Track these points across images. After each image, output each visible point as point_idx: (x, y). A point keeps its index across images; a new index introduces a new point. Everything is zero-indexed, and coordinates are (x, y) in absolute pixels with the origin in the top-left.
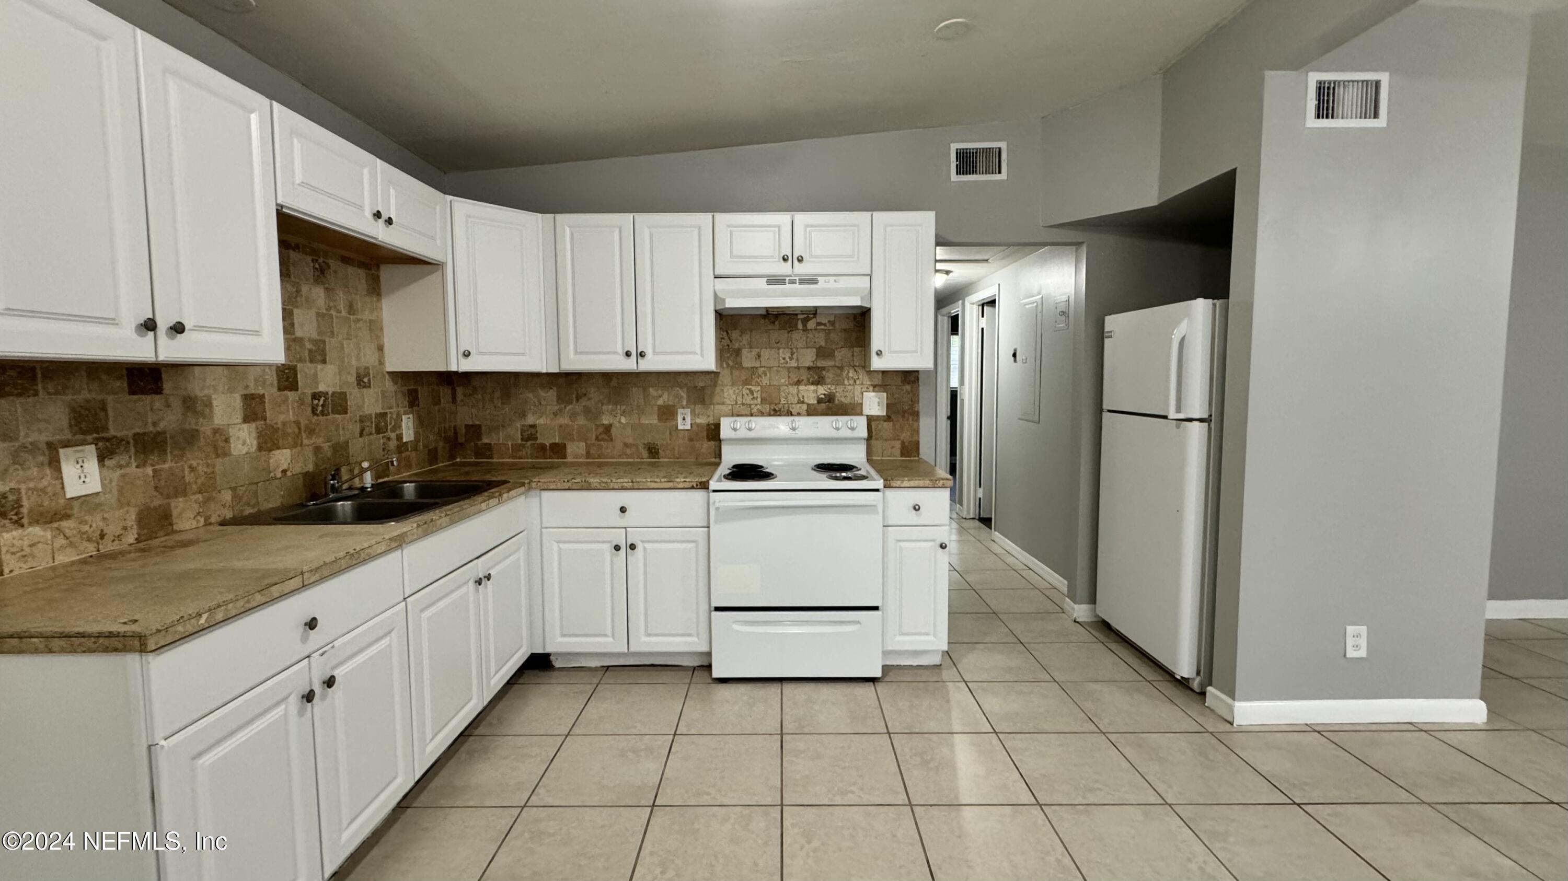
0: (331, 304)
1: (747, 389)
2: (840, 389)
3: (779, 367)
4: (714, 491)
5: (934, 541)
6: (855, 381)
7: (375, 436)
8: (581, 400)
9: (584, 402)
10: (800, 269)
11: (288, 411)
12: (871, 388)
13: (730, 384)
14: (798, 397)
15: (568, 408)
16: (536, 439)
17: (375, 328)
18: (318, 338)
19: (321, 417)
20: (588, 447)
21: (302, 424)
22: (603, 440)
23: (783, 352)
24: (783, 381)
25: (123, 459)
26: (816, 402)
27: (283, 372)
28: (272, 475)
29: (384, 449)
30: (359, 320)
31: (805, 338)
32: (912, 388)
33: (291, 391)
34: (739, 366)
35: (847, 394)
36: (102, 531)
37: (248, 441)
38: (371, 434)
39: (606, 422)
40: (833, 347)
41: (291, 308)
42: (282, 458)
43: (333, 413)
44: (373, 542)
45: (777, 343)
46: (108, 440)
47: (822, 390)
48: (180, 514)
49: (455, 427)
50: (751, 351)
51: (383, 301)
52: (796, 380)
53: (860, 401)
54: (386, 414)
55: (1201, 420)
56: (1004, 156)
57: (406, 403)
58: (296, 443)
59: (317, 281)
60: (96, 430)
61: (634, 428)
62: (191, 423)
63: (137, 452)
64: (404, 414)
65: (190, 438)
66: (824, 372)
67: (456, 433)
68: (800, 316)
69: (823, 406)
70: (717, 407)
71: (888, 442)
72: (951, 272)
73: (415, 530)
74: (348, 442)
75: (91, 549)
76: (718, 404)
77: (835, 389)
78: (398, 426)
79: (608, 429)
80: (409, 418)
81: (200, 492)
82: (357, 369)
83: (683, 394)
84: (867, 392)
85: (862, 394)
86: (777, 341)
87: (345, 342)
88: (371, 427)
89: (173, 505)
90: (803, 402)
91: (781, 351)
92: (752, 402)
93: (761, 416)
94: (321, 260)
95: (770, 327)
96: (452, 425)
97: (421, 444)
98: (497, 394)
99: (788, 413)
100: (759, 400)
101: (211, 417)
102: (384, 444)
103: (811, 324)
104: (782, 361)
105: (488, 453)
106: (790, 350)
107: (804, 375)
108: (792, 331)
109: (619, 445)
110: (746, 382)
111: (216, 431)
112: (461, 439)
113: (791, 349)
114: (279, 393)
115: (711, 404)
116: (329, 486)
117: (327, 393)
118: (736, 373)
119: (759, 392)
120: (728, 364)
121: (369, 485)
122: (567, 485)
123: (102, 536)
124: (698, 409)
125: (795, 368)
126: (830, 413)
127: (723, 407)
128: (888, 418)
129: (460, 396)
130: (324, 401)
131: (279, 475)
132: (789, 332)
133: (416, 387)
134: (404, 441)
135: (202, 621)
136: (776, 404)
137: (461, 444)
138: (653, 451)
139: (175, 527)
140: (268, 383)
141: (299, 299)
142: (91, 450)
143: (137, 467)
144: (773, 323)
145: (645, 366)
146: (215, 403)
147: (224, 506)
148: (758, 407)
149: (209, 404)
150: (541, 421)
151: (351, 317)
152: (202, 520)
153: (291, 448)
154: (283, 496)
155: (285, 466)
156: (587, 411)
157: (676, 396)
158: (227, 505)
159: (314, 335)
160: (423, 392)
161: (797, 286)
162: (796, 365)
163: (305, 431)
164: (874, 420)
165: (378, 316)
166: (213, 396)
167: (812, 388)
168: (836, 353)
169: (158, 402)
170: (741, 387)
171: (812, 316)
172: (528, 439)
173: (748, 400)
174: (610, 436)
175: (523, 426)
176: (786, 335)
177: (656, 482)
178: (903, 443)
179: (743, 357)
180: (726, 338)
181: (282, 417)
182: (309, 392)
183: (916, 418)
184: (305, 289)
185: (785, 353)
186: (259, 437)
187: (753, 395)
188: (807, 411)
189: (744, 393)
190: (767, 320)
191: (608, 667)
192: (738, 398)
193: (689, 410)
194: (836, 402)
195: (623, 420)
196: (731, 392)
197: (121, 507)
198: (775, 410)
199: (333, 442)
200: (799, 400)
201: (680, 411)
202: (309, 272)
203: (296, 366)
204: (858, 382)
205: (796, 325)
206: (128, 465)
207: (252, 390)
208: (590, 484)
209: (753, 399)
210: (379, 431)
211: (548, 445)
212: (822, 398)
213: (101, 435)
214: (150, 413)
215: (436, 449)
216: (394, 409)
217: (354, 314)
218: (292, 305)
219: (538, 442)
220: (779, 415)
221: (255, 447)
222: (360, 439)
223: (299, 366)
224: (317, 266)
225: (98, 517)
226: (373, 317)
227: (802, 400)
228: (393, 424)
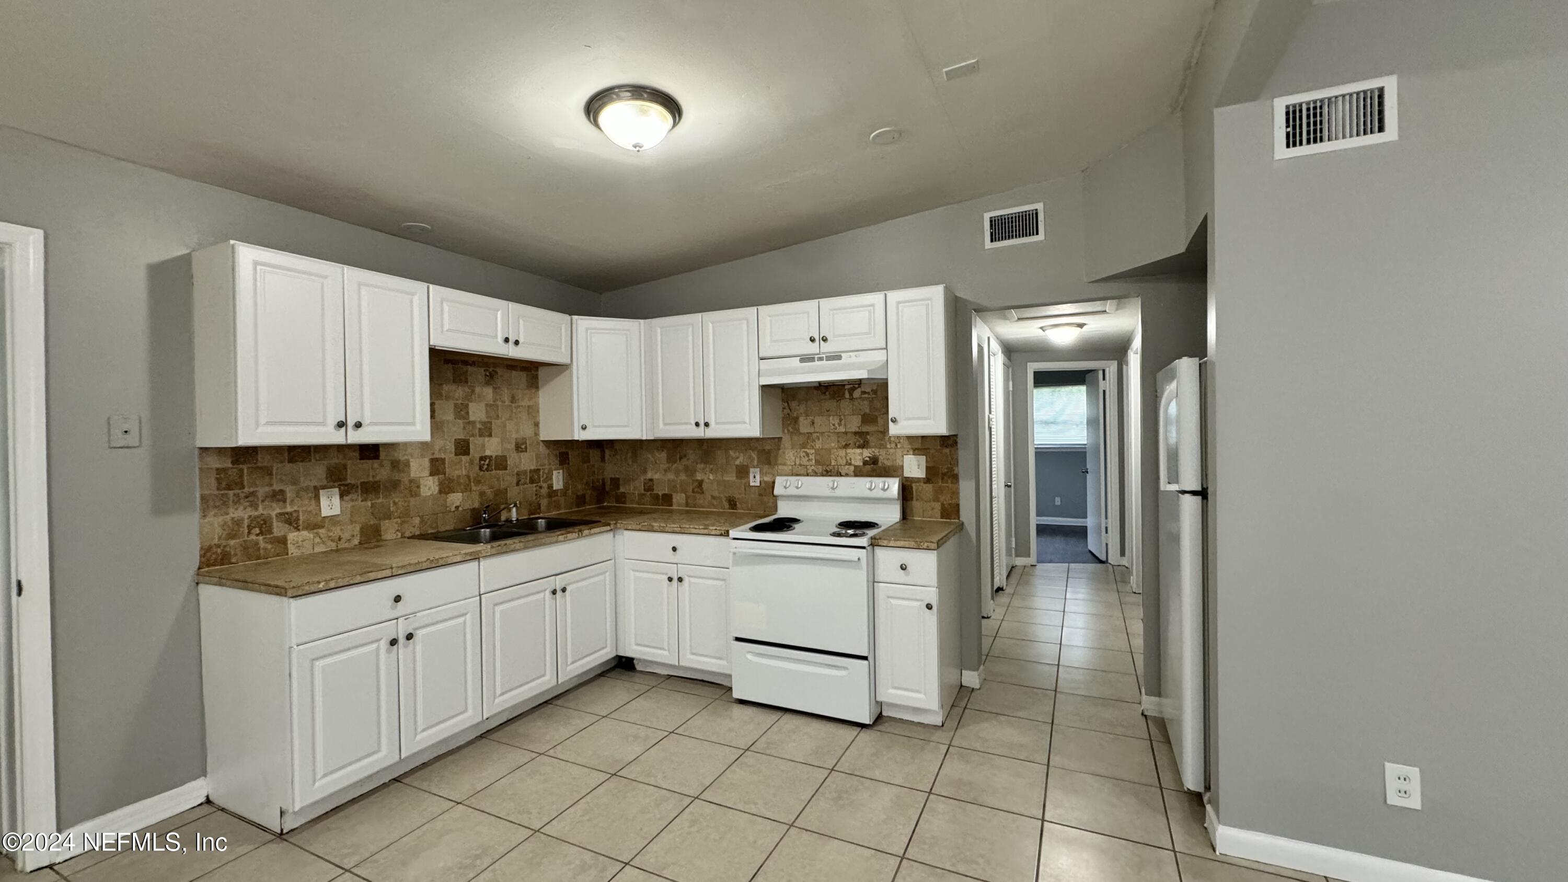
0: (498, 397)
1: (804, 452)
2: (883, 452)
3: (829, 432)
4: (735, 539)
5: (922, 600)
6: (896, 445)
7: (530, 485)
8: (683, 460)
9: (684, 461)
10: (826, 348)
11: (461, 468)
12: (911, 452)
13: (790, 447)
14: (847, 460)
15: (674, 467)
16: (653, 490)
17: (533, 411)
18: (487, 420)
19: (486, 472)
20: (687, 497)
21: (472, 477)
22: (697, 492)
23: (833, 419)
24: (833, 445)
25: (354, 496)
26: (861, 464)
27: (459, 443)
28: (448, 509)
29: (536, 495)
30: (519, 407)
31: (851, 406)
32: (950, 451)
33: (464, 455)
34: (797, 431)
35: (889, 457)
36: (340, 536)
37: (433, 488)
38: (525, 483)
39: (699, 478)
40: (877, 414)
41: (467, 402)
42: (456, 499)
43: (495, 470)
44: (451, 554)
45: (828, 411)
46: (346, 485)
47: (867, 453)
48: (386, 530)
49: (603, 479)
50: (807, 419)
51: (541, 393)
52: (844, 444)
53: (901, 464)
54: (539, 470)
55: (1194, 493)
56: (1041, 217)
57: (558, 462)
58: (467, 489)
59: (487, 383)
60: (340, 480)
61: (719, 483)
62: (396, 476)
63: (362, 492)
64: (555, 470)
65: (394, 485)
66: (868, 437)
67: (604, 484)
68: (847, 387)
69: (868, 467)
70: (780, 467)
71: (928, 504)
72: (1085, 324)
73: (489, 550)
74: (507, 489)
75: (333, 546)
76: (781, 464)
77: (879, 452)
78: (550, 477)
79: (700, 483)
80: (559, 473)
81: (399, 517)
82: (516, 439)
83: (754, 455)
84: (907, 455)
85: (903, 456)
86: (828, 409)
87: (507, 422)
88: (526, 479)
89: (382, 524)
90: (850, 464)
91: (831, 418)
92: (808, 464)
93: (815, 476)
94: (491, 370)
95: (823, 397)
96: (600, 477)
97: (570, 491)
98: (630, 455)
99: (837, 473)
100: (814, 461)
101: (409, 472)
102: (536, 491)
103: (857, 394)
104: (833, 427)
105: (624, 499)
106: (839, 418)
107: (852, 440)
108: (840, 400)
109: (708, 496)
110: (804, 446)
111: (411, 481)
112: (608, 488)
113: (840, 416)
114: (456, 457)
115: (775, 465)
116: (483, 519)
117: (491, 456)
118: (795, 438)
119: (814, 455)
120: (788, 431)
121: (514, 519)
122: (638, 527)
123: (340, 539)
124: (766, 468)
125: (843, 433)
126: (874, 474)
127: (785, 468)
128: (928, 480)
129: (607, 457)
130: (489, 462)
131: (453, 509)
132: (838, 401)
133: (567, 450)
134: (554, 489)
135: (321, 586)
136: (828, 466)
137: (607, 492)
138: (732, 503)
139: (383, 537)
140: (448, 451)
141: (473, 396)
142: (336, 491)
143: (362, 501)
144: (825, 393)
145: (711, 433)
146: (412, 464)
147: (414, 527)
148: (813, 467)
149: (407, 464)
150: (656, 477)
151: (513, 405)
152: (400, 534)
153: (462, 492)
154: (455, 523)
155: (458, 504)
156: (686, 469)
157: (750, 457)
158: (417, 526)
159: (485, 419)
160: (571, 454)
161: (824, 362)
162: (844, 430)
163: (474, 482)
164: (915, 482)
165: (535, 402)
166: (411, 460)
167: (859, 451)
168: (879, 419)
169: (376, 464)
170: (799, 450)
171: (857, 386)
172: (648, 490)
173: (805, 461)
174: (702, 489)
175: (645, 479)
176: (835, 404)
177: (696, 529)
178: (943, 505)
179: (801, 424)
180: (787, 408)
181: (457, 473)
182: (478, 456)
183: (954, 481)
184: (478, 390)
185: (834, 420)
186: (440, 485)
187: (808, 456)
188: (854, 472)
189: (802, 456)
190: (819, 391)
191: (672, 676)
192: (797, 460)
193: (759, 469)
194: (880, 464)
195: (711, 477)
196: (791, 454)
197: (352, 524)
198: (827, 471)
199: (495, 489)
200: (847, 462)
201: (752, 470)
202: (481, 377)
203: (469, 439)
204: (899, 446)
205: (844, 394)
206: (356, 500)
207: (437, 456)
208: (653, 526)
209: (809, 460)
210: (532, 481)
211: (660, 495)
212: (867, 461)
213: (343, 483)
214: (371, 470)
215: (584, 496)
216: (547, 467)
217: (515, 403)
218: (468, 400)
219: (655, 492)
220: (830, 476)
221: (437, 491)
222: (516, 487)
223: (471, 439)
224: (488, 374)
225: (339, 528)
226: (531, 403)
227: (849, 462)
228: (545, 476)
